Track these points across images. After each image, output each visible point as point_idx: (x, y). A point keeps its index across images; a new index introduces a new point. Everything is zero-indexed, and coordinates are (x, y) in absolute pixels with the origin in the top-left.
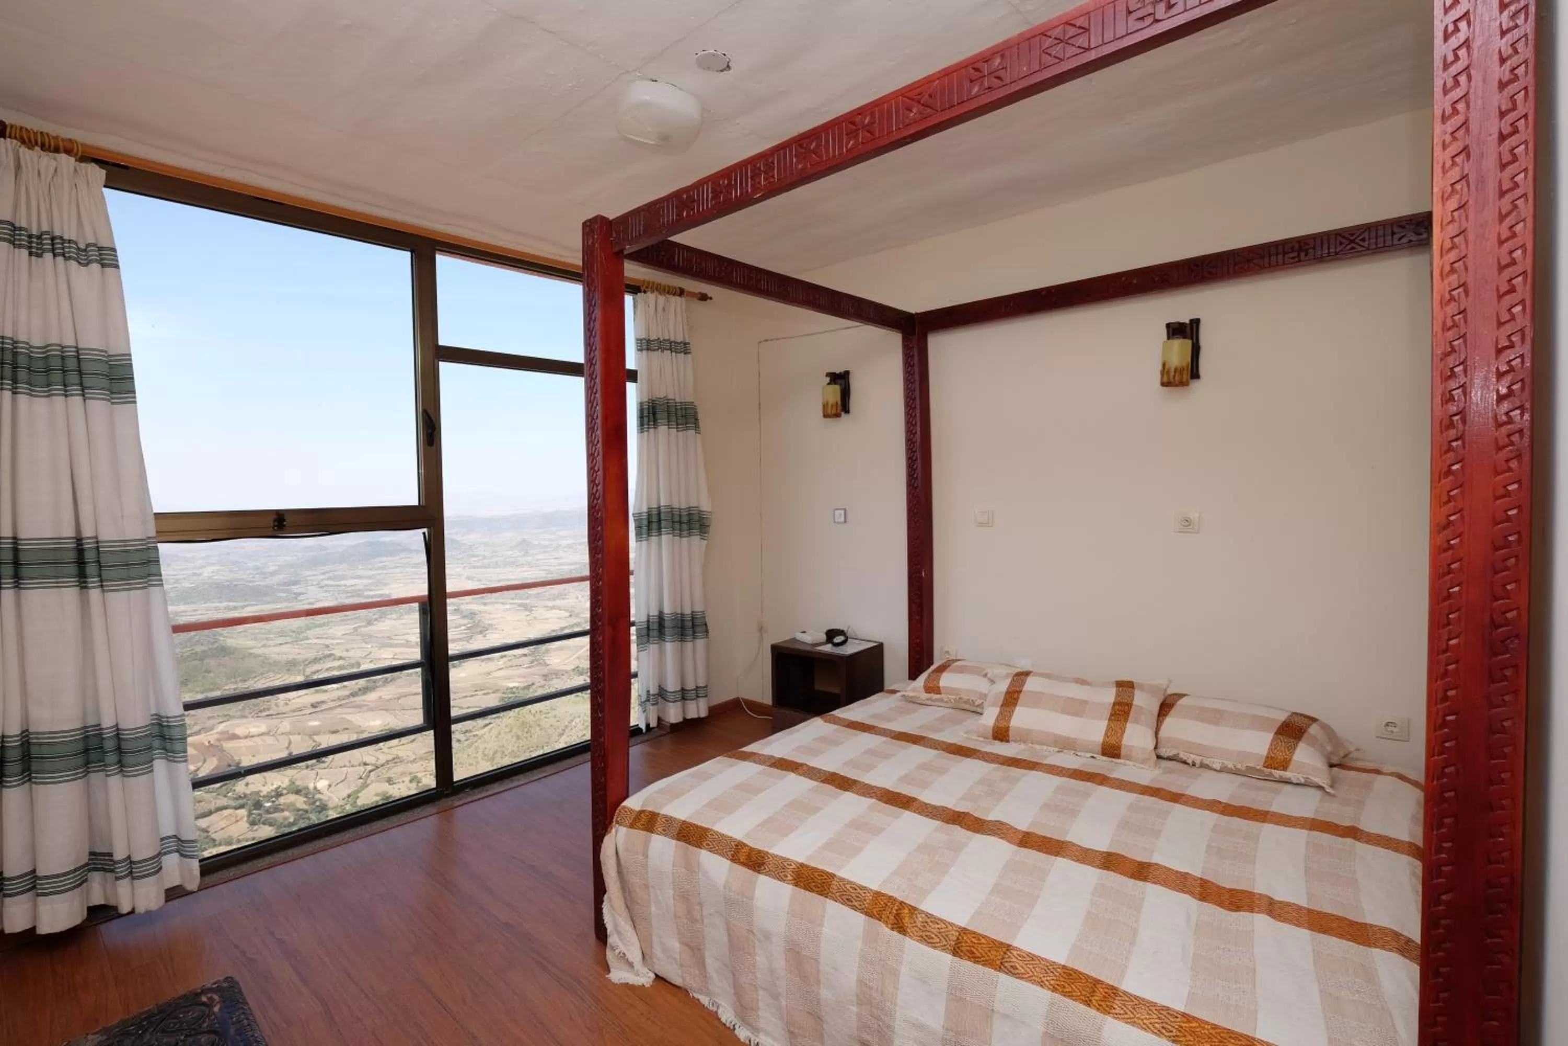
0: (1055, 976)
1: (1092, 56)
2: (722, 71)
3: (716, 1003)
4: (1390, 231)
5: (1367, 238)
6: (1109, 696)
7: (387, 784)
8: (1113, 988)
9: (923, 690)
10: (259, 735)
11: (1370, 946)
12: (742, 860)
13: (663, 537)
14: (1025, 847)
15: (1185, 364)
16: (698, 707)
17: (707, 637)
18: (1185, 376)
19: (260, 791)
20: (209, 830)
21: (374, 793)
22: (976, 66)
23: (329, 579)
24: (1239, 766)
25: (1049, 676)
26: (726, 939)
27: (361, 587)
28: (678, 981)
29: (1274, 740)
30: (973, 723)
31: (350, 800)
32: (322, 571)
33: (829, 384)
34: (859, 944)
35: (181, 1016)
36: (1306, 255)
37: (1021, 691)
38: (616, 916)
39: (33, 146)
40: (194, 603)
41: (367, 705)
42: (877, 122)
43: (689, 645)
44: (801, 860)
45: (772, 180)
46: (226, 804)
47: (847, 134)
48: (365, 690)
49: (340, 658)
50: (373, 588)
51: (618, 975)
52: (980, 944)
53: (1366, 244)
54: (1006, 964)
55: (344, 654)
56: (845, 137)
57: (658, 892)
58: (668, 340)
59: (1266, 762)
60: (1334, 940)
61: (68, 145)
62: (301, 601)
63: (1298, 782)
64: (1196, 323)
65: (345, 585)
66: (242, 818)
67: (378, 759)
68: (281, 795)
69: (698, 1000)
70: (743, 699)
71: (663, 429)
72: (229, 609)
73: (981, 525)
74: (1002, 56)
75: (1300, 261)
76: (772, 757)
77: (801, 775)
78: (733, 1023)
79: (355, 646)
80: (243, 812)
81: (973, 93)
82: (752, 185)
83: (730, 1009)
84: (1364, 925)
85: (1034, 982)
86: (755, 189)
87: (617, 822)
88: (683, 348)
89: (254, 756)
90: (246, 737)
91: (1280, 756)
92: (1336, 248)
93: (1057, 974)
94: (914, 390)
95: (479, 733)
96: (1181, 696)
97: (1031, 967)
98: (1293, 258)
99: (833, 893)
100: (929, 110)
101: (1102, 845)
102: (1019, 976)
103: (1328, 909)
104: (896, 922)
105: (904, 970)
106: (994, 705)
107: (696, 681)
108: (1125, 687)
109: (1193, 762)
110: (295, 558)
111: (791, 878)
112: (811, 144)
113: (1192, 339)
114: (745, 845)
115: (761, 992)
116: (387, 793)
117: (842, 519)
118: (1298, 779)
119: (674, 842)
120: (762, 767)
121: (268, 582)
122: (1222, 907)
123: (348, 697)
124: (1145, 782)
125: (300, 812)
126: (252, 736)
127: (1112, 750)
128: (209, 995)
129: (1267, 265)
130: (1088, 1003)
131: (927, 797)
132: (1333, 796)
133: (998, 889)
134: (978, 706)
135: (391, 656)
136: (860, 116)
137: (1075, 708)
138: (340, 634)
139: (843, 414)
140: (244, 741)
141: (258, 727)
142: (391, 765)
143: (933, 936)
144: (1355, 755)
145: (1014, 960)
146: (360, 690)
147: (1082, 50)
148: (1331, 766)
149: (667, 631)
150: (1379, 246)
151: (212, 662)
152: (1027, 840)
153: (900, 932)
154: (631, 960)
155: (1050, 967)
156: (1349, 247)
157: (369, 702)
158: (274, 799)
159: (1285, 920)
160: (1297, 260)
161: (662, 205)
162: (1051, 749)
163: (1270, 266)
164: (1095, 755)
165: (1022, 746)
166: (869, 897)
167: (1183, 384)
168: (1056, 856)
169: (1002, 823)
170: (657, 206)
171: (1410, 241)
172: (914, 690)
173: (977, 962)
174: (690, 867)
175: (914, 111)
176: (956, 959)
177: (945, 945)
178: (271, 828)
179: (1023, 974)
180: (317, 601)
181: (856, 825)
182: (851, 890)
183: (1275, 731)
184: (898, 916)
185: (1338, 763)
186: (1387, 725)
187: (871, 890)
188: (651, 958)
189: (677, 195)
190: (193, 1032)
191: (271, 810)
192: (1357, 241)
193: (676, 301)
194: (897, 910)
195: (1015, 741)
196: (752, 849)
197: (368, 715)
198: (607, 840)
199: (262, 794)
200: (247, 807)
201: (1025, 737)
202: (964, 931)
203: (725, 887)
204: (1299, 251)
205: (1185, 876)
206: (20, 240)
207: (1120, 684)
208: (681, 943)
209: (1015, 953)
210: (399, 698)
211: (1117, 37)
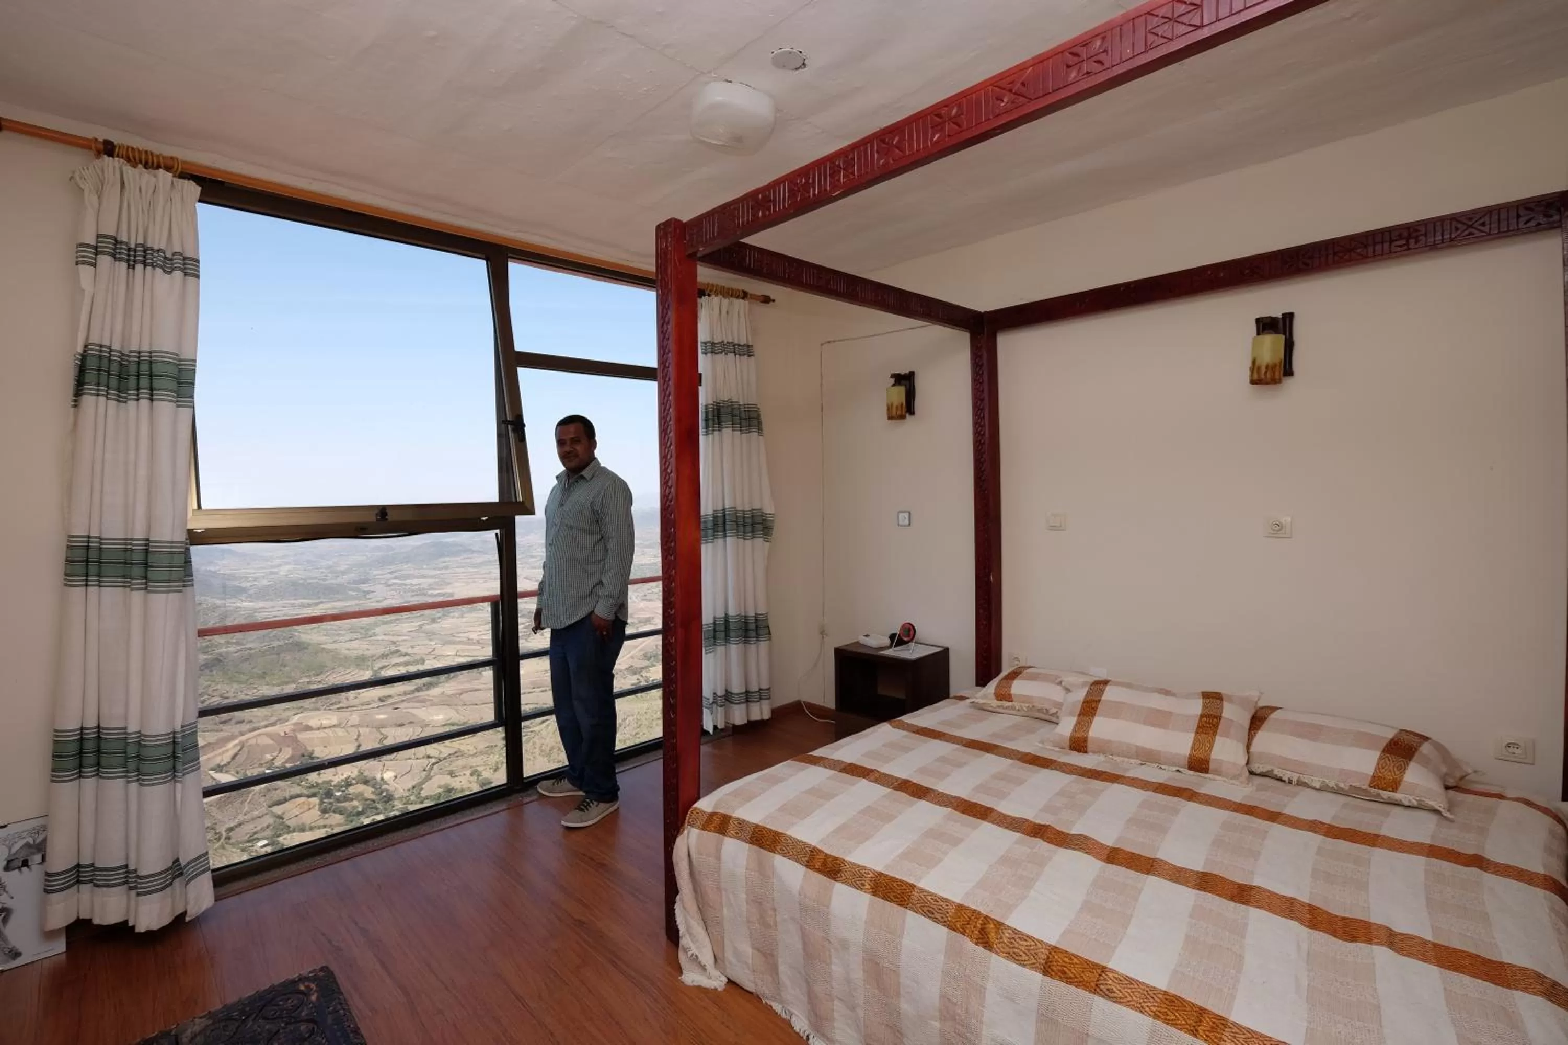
0: (1157, 1002)
1: (1205, 33)
2: (797, 69)
3: (789, 1011)
4: (1515, 214)
5: (1488, 222)
6: (1196, 707)
7: (449, 777)
8: (1221, 1018)
9: (994, 697)
10: (330, 727)
11: (1510, 988)
12: (817, 867)
13: (728, 538)
14: (1112, 863)
15: (1277, 361)
16: (761, 709)
17: (770, 639)
18: (1277, 373)
19: (331, 781)
20: (284, 816)
21: (436, 786)
22: (1074, 50)
23: (396, 578)
24: (1342, 785)
25: (1129, 686)
26: (799, 946)
27: (426, 586)
28: (750, 987)
29: (1381, 759)
30: (1045, 731)
31: (414, 791)
32: (389, 571)
33: (894, 385)
34: (941, 958)
35: (281, 1003)
36: (1416, 243)
37: (1099, 701)
38: (689, 918)
39: (137, 164)
40: (272, 600)
41: (431, 700)
42: (965, 113)
43: (753, 647)
44: (879, 868)
45: (852, 177)
46: (299, 792)
47: (932, 128)
48: (429, 686)
49: (406, 654)
50: (436, 587)
51: (691, 977)
52: (1073, 964)
53: (1486, 229)
54: (1102, 987)
55: (410, 651)
56: (930, 131)
57: (731, 896)
58: (732, 343)
59: (1371, 783)
60: (1467, 979)
61: (169, 163)
62: (370, 599)
63: (1410, 804)
64: (1289, 318)
65: (412, 584)
66: (314, 806)
67: (441, 752)
68: (351, 785)
69: (771, 1007)
70: (804, 702)
71: (727, 432)
72: (303, 606)
73: (1053, 528)
74: (1104, 38)
75: (1409, 249)
76: (843, 762)
77: (872, 782)
78: (807, 1033)
79: (420, 643)
80: (315, 800)
81: (1070, 79)
82: (831, 183)
83: (803, 1019)
84: (1502, 965)
85: (1133, 1007)
86: (834, 187)
87: (689, 824)
88: (746, 350)
89: (325, 747)
90: (318, 729)
91: (1389, 776)
92: (1451, 234)
93: (1159, 1000)
94: (983, 391)
95: (537, 729)
96: (1274, 709)
97: (1129, 991)
98: (1400, 246)
99: (913, 904)
100: (1021, 99)
101: (1197, 864)
102: (1117, 1000)
103: (1456, 944)
104: (981, 936)
105: (990, 986)
106: (1071, 714)
107: (759, 684)
108: (1213, 698)
109: (1289, 779)
110: (364, 557)
111: (869, 887)
112: (894, 139)
113: (1285, 334)
114: (821, 851)
115: (836, 1002)
116: (449, 785)
117: (907, 522)
118: (1410, 801)
119: (747, 846)
120: (832, 772)
121: (339, 580)
122: (1335, 936)
123: (413, 692)
124: (1238, 799)
125: (368, 802)
126: (325, 728)
127: (1199, 764)
128: (307, 984)
129: (1370, 254)
130: (1194, 1033)
131: (1005, 807)
132: (1452, 821)
133: (1087, 907)
134: (1052, 715)
135: (453, 653)
136: (946, 109)
137: (1159, 719)
138: (405, 631)
139: (907, 415)
140: (318, 732)
141: (329, 719)
142: (453, 758)
143: (1022, 953)
144: (1472, 777)
145: (1110, 982)
146: (424, 685)
147: (1193, 28)
148: (1447, 788)
149: (732, 634)
150: (1502, 230)
151: (287, 657)
152: (1113, 856)
153: (985, 947)
154: (703, 962)
155: (1150, 992)
156: (1466, 232)
157: (433, 697)
158: (344, 789)
159: (1409, 955)
160: (1405, 247)
161: (736, 206)
162: (1132, 761)
163: (1374, 256)
164: (1181, 769)
165: (1102, 758)
166: (952, 911)
167: (1275, 381)
168: (1147, 874)
169: (1086, 837)
170: (732, 207)
171: (1539, 224)
172: (985, 696)
173: (1070, 983)
174: (764, 872)
175: (1005, 100)
176: (1048, 979)
177: (1034, 964)
178: (341, 816)
179: (1121, 998)
180: (385, 599)
181: (934, 834)
182: (932, 901)
183: (1382, 748)
184: (983, 931)
185: (1454, 784)
186: (1509, 745)
187: (953, 902)
188: (723, 961)
189: (752, 195)
190: (293, 1020)
191: (342, 799)
192: (1476, 225)
193: (739, 304)
194: (981, 925)
195: (1094, 752)
196: (826, 855)
197: (432, 710)
198: (679, 841)
199: (333, 784)
200: (319, 796)
201: (1104, 748)
202: (1054, 949)
203: (800, 895)
204: (1408, 239)
205: (1291, 901)
206: (120, 253)
207: (1206, 695)
208: (754, 948)
209: (1111, 975)
210: (461, 694)
211: (1233, 12)
